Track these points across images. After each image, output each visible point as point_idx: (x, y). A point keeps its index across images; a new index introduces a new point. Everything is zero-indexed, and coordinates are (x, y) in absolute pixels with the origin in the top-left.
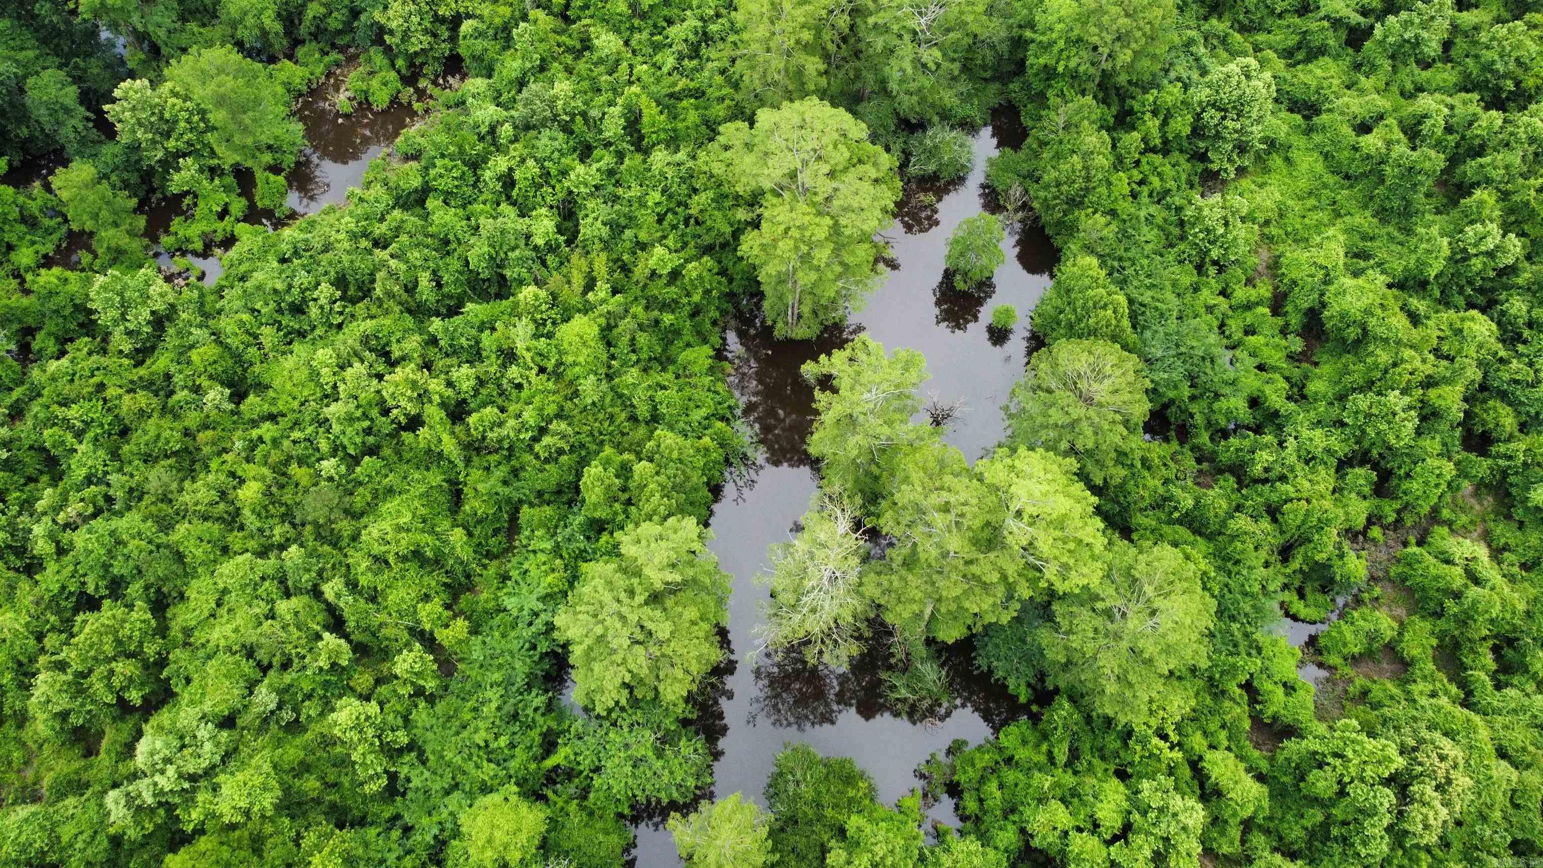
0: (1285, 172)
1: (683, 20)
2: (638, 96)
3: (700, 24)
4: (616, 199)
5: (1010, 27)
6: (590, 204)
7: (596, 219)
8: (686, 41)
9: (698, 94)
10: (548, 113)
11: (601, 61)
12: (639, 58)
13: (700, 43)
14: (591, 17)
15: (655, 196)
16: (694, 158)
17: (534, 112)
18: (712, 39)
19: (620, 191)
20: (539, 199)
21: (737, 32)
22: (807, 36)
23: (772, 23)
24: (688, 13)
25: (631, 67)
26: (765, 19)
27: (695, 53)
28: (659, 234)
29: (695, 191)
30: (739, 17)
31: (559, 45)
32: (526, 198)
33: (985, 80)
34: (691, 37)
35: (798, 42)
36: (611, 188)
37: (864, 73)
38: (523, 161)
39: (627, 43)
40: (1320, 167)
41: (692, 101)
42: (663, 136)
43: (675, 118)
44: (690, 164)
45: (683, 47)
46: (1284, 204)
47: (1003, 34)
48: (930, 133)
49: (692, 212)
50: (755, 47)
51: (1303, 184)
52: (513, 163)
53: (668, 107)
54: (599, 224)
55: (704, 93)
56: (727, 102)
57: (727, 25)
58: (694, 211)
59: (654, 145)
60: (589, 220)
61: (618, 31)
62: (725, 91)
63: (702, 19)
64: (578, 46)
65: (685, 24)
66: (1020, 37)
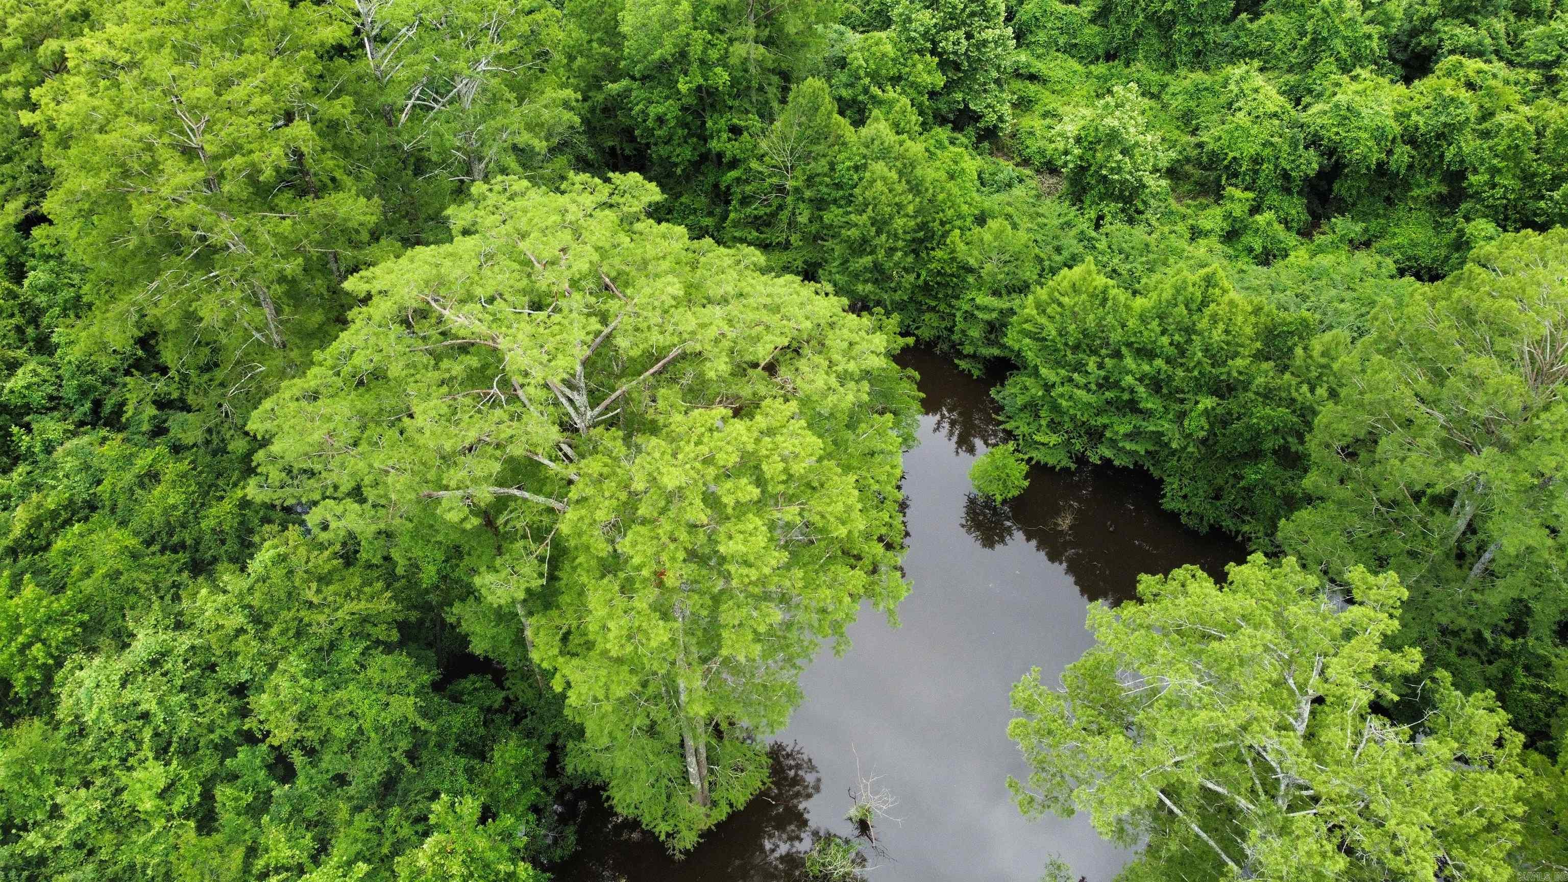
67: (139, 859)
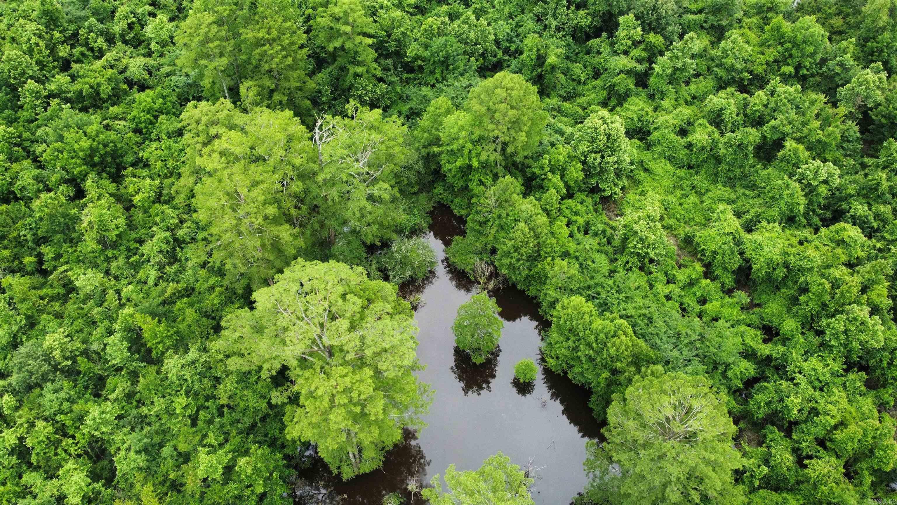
0: (650, 179)
1: (153, 236)
2: (131, 316)
3: (168, 234)
4: (143, 420)
5: (418, 150)
6: (118, 438)
7: (128, 450)
8: (161, 252)
9: (189, 292)
10: (46, 367)
11: (88, 297)
12: (123, 282)
13: (174, 249)
14: (67, 263)
15: (180, 401)
16: (205, 350)
17: (31, 373)
18: (184, 242)
19: (144, 410)
20: (63, 455)
21: (204, 229)
22: (271, 210)
23: (234, 210)
24: (155, 229)
25: (118, 292)
26: (228, 210)
27: (173, 258)
28: (198, 438)
29: (218, 380)
30: (201, 216)
31: (42, 298)
32: (49, 459)
33: (415, 193)
34: (164, 247)
35: (266, 218)
36: (134, 412)
37: (327, 222)
38: (32, 425)
39: (107, 273)
40: (670, 167)
41: (185, 300)
42: (168, 343)
43: (174, 321)
44: (204, 358)
45: (160, 258)
46: (665, 200)
47: (416, 156)
48: (394, 248)
49: (223, 402)
50: (227, 237)
51: (666, 182)
52: (21, 431)
53: (165, 315)
54: (132, 454)
55: (193, 289)
56: (217, 289)
57: (193, 226)
58: (223, 401)
59: (163, 353)
60: (122, 453)
61: (95, 266)
62: (211, 282)
63: (169, 229)
64: (62, 291)
65: (155, 239)
66: (428, 154)
67: (172, 427)
